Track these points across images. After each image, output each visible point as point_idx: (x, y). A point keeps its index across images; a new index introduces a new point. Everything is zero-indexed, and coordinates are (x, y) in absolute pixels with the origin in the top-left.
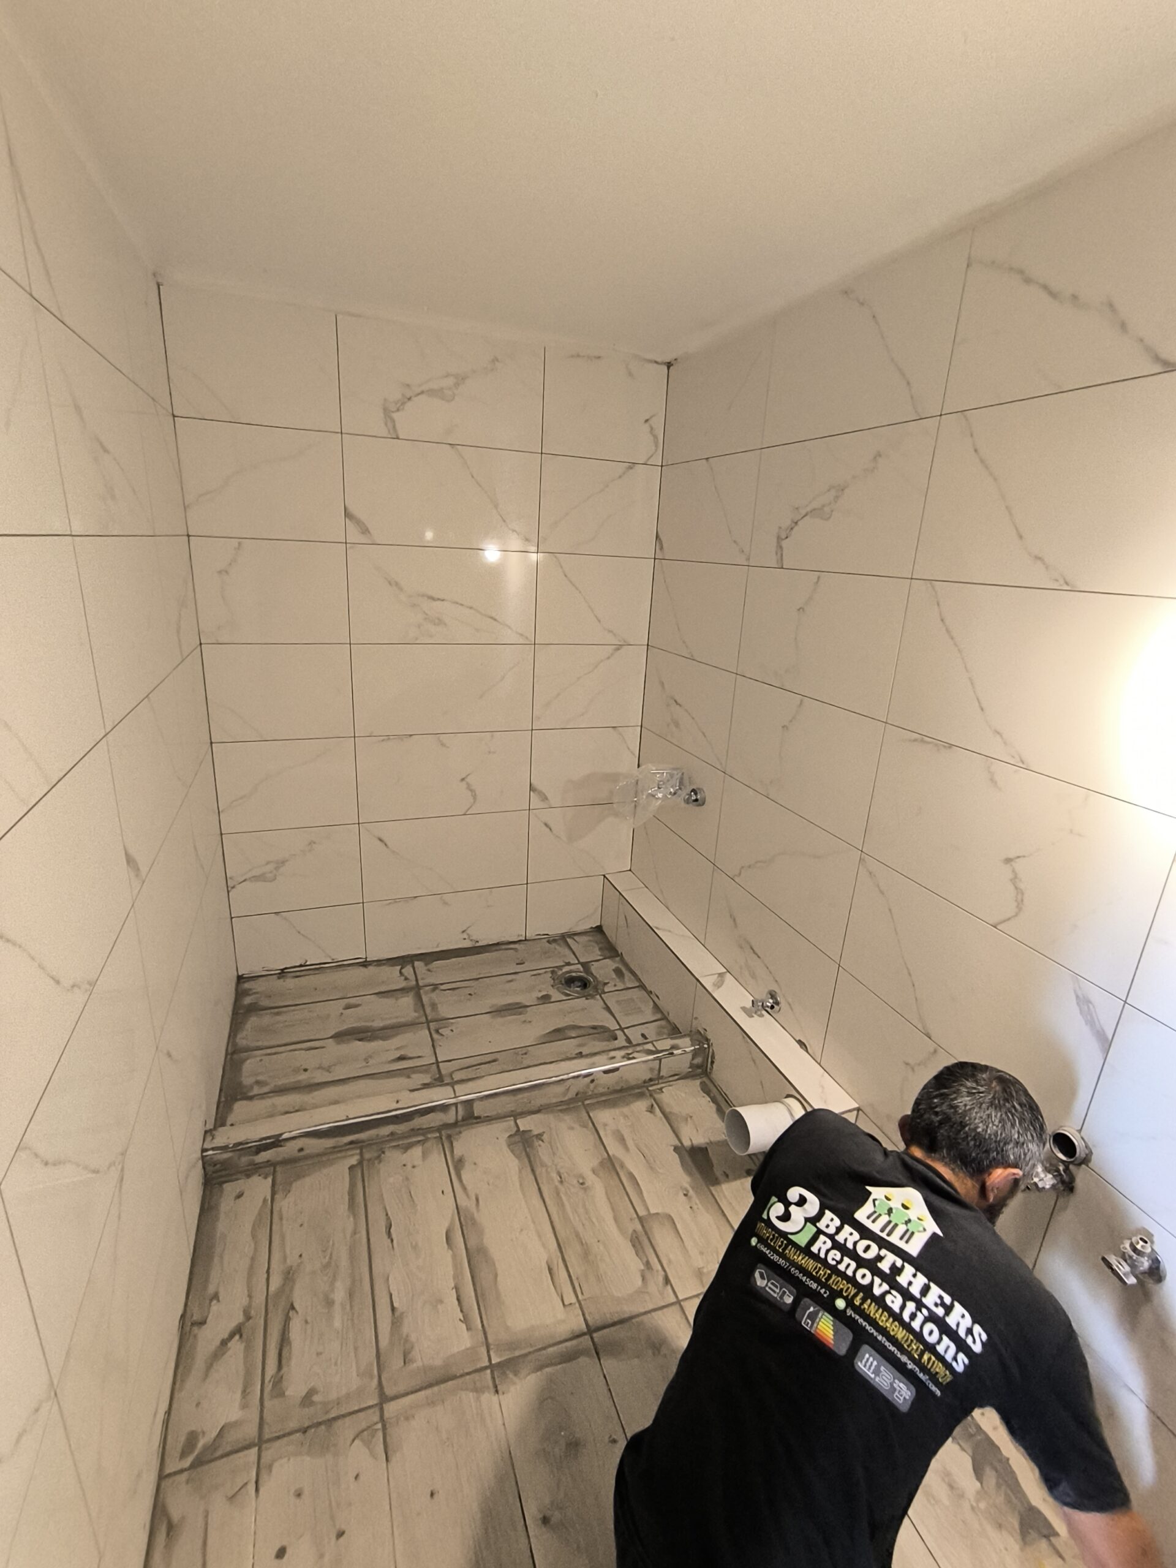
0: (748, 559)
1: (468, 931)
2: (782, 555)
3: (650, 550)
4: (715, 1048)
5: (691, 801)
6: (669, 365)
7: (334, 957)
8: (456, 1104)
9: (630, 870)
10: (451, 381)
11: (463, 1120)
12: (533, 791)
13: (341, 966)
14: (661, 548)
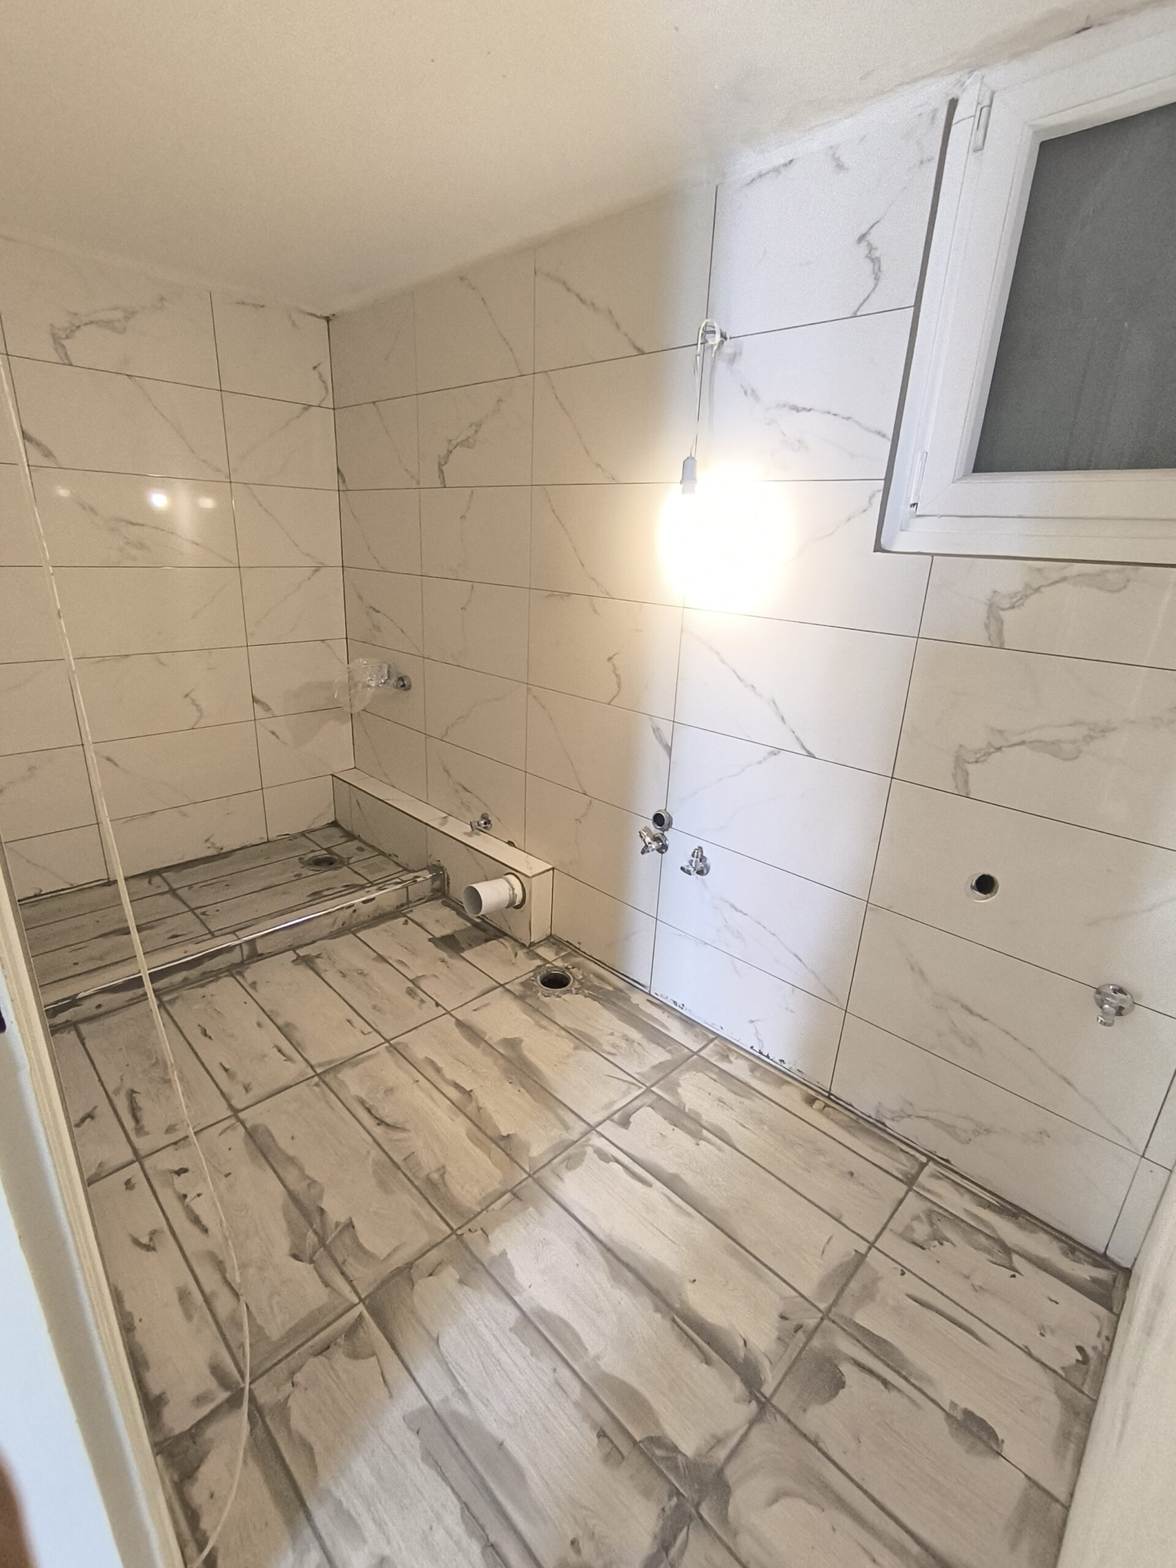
0: (418, 483)
1: (212, 840)
2: (444, 478)
3: (333, 481)
4: (449, 872)
5: (399, 686)
6: (328, 319)
7: (72, 883)
8: (240, 944)
9: (355, 768)
10: (119, 315)
11: (248, 959)
12: (256, 703)
13: (81, 889)
14: (344, 482)
